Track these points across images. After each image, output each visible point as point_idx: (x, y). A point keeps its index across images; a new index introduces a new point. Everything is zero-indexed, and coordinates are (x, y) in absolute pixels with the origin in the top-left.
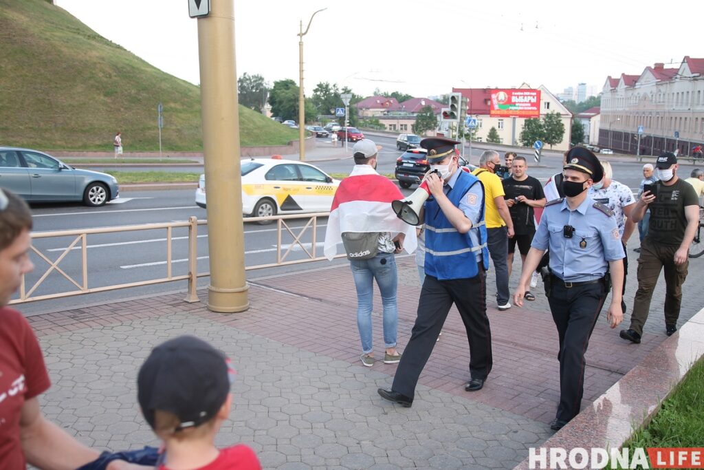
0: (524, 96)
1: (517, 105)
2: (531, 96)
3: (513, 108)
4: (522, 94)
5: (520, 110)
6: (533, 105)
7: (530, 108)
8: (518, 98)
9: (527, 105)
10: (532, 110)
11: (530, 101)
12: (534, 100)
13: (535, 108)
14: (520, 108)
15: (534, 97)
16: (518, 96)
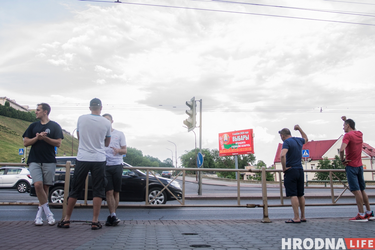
0: (240, 135)
1: (236, 143)
2: (245, 134)
3: (234, 147)
4: (239, 134)
5: (239, 148)
6: (247, 142)
7: (245, 146)
8: (237, 137)
9: (243, 143)
10: (247, 147)
11: (245, 139)
12: (247, 138)
13: (249, 145)
14: (239, 146)
15: (247, 135)
16: (236, 136)
